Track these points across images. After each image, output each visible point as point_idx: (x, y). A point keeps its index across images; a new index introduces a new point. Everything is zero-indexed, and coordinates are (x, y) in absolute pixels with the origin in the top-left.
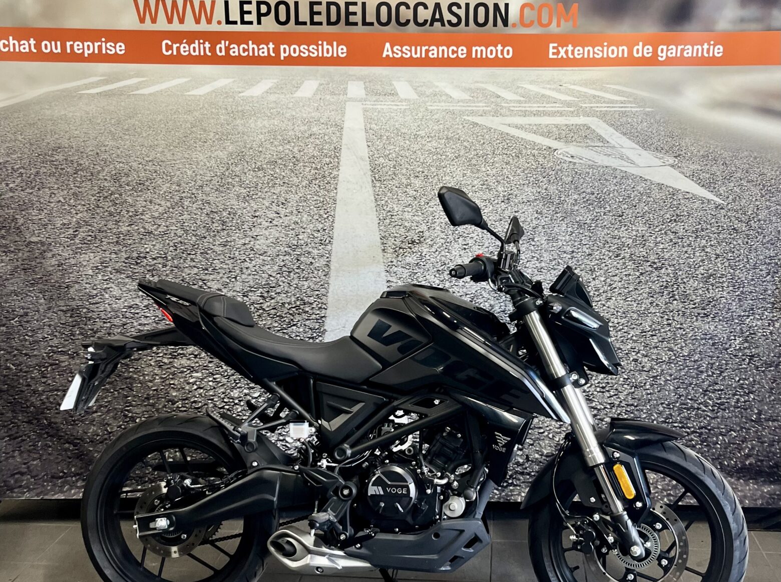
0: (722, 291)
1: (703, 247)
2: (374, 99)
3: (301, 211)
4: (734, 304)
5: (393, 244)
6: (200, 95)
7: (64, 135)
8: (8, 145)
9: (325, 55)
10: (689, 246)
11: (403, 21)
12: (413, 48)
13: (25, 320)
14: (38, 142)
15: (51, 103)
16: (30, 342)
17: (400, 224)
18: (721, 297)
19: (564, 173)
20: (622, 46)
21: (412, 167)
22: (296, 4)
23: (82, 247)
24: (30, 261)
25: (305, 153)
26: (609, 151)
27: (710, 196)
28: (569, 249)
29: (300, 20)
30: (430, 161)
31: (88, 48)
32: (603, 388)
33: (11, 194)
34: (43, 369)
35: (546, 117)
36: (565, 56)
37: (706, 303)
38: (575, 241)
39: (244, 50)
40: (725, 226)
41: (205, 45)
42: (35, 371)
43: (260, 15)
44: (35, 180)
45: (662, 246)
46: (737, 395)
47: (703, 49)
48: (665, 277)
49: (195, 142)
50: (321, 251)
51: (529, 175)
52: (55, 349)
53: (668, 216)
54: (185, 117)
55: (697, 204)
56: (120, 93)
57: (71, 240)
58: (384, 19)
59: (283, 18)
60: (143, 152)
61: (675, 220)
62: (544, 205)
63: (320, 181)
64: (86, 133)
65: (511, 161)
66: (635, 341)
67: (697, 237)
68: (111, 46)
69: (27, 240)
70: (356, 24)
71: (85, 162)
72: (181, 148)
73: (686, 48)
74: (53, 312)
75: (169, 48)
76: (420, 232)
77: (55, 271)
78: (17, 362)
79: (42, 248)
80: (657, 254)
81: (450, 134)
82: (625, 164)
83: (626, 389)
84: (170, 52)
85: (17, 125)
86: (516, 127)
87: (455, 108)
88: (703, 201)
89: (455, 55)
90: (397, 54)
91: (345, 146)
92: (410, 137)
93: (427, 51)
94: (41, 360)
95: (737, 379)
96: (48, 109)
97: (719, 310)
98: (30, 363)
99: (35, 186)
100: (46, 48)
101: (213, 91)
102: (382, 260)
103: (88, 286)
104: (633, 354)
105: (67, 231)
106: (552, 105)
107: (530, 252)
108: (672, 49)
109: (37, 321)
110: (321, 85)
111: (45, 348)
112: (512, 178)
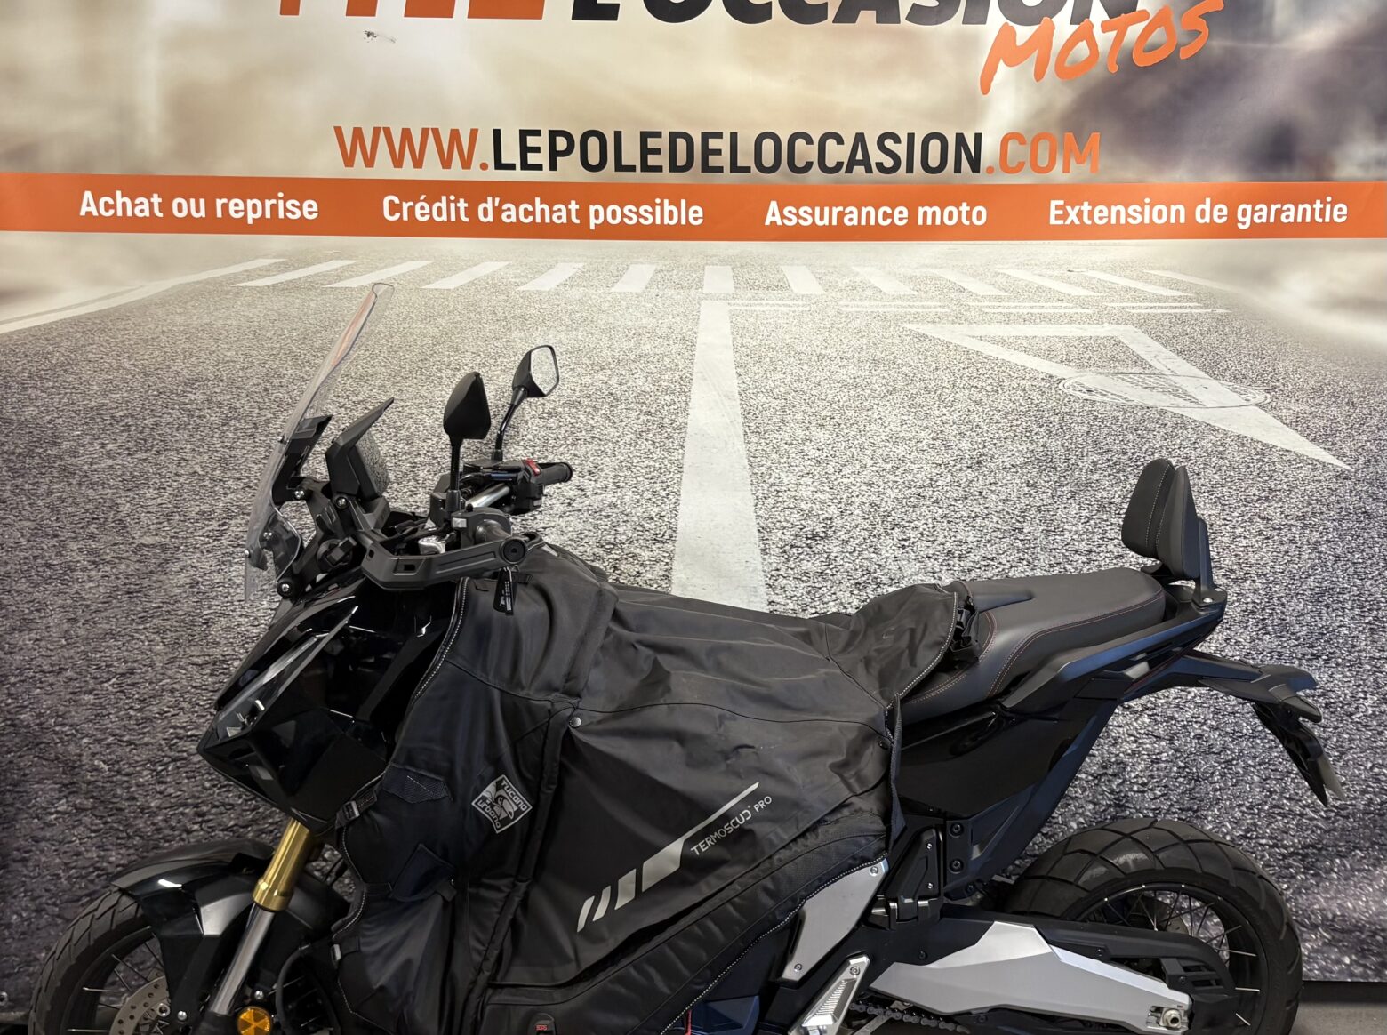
0: (1343, 616)
1: (1315, 543)
2: (749, 295)
3: (622, 484)
4: (1362, 637)
5: (781, 539)
6: (449, 290)
7: (207, 359)
8: (106, 377)
9: (667, 221)
10: (1291, 541)
11: (799, 163)
12: (817, 210)
13: (129, 681)
14: (159, 371)
15: (186, 303)
16: (137, 720)
17: (792, 506)
18: (1340, 626)
19: (1075, 418)
20: (1175, 204)
21: (813, 410)
22: (618, 135)
23: (233, 553)
24: (139, 578)
25: (629, 388)
26: (1153, 381)
27: (1327, 457)
28: (1083, 546)
29: (624, 163)
30: (845, 399)
31: (253, 209)
32: (1144, 785)
33: (110, 462)
34: (160, 768)
35: (1044, 325)
36: (1077, 222)
37: (1316, 635)
38: (1094, 533)
39: (527, 213)
40: (1351, 507)
41: (458, 205)
42: (145, 773)
43: (554, 154)
44: (151, 436)
45: (1244, 542)
46: (1369, 793)
47: (1313, 210)
48: (1251, 595)
49: (440, 370)
50: (656, 553)
51: (1015, 423)
52: (182, 731)
53: (1254, 491)
54: (423, 326)
55: (1305, 471)
56: (309, 285)
57: (214, 540)
58: (768, 160)
59: (594, 159)
60: (348, 387)
61: (1267, 498)
62: (1040, 472)
63: (654, 435)
64: (246, 354)
65: (984, 398)
66: (1198, 705)
67: (1305, 527)
68: (293, 205)
69: (136, 541)
70: (720, 169)
71: (243, 404)
72: (415, 381)
73: (1285, 207)
74: (179, 667)
75: (394, 208)
76: (827, 519)
77: (184, 595)
78: (113, 756)
79: (163, 556)
80: (1236, 555)
81: (878, 353)
82: (1181, 402)
83: (1181, 784)
84: (397, 216)
85: (124, 341)
86: (993, 341)
87: (889, 309)
88: (1314, 464)
89: (889, 221)
90: (790, 220)
91: (699, 375)
92: (810, 359)
93: (841, 215)
94: (156, 751)
95: (1370, 765)
96: (180, 314)
97: (1336, 647)
98: (136, 758)
99: (152, 447)
100: (180, 210)
101: (472, 282)
102: (760, 568)
103: (243, 620)
104: (1196, 726)
105: (208, 525)
106: (1055, 304)
107: (1015, 551)
108: (1261, 210)
109: (150, 684)
110: (657, 272)
111: (164, 730)
112: (986, 429)
